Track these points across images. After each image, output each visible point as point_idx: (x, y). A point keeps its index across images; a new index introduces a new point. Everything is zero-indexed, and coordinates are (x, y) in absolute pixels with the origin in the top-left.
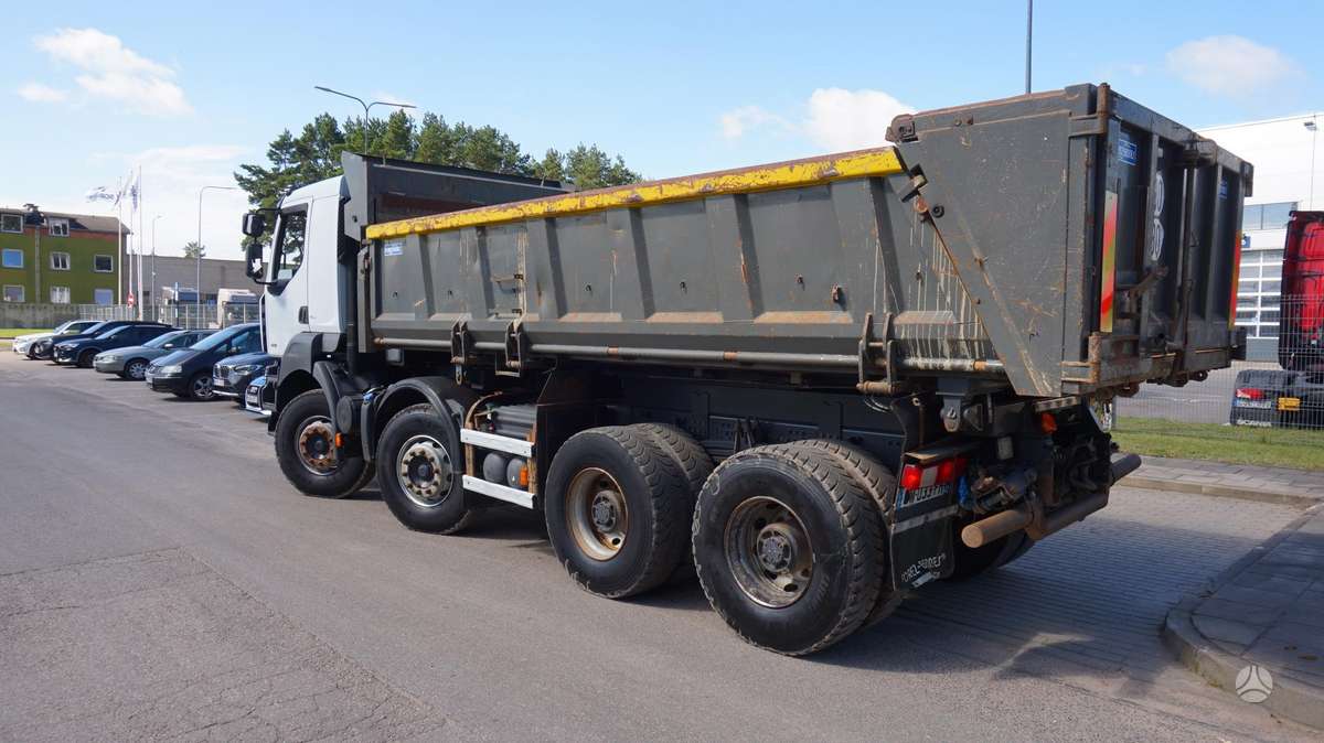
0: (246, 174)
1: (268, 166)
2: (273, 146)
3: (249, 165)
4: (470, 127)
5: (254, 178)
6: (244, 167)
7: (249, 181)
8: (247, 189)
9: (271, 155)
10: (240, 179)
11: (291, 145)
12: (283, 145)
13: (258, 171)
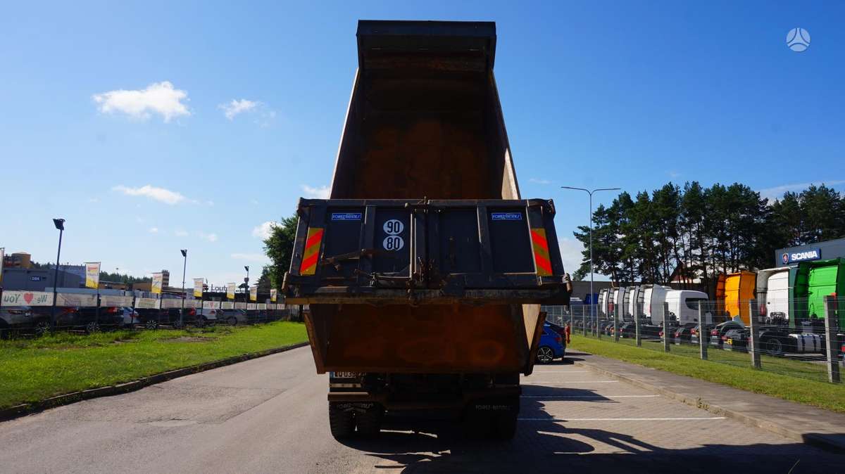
0: (580, 232)
1: (593, 226)
2: (594, 214)
3: (582, 226)
4: (723, 186)
5: (584, 234)
6: (580, 228)
7: (582, 236)
8: (581, 240)
9: (594, 219)
10: (576, 235)
11: (605, 212)
12: (600, 213)
13: (586, 229)
